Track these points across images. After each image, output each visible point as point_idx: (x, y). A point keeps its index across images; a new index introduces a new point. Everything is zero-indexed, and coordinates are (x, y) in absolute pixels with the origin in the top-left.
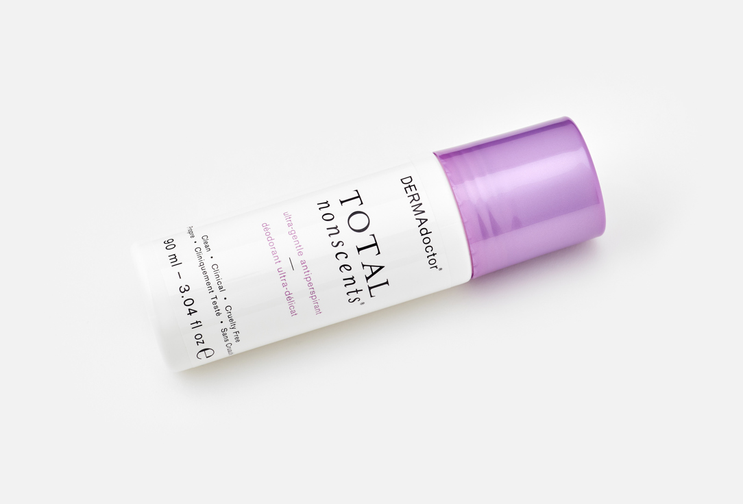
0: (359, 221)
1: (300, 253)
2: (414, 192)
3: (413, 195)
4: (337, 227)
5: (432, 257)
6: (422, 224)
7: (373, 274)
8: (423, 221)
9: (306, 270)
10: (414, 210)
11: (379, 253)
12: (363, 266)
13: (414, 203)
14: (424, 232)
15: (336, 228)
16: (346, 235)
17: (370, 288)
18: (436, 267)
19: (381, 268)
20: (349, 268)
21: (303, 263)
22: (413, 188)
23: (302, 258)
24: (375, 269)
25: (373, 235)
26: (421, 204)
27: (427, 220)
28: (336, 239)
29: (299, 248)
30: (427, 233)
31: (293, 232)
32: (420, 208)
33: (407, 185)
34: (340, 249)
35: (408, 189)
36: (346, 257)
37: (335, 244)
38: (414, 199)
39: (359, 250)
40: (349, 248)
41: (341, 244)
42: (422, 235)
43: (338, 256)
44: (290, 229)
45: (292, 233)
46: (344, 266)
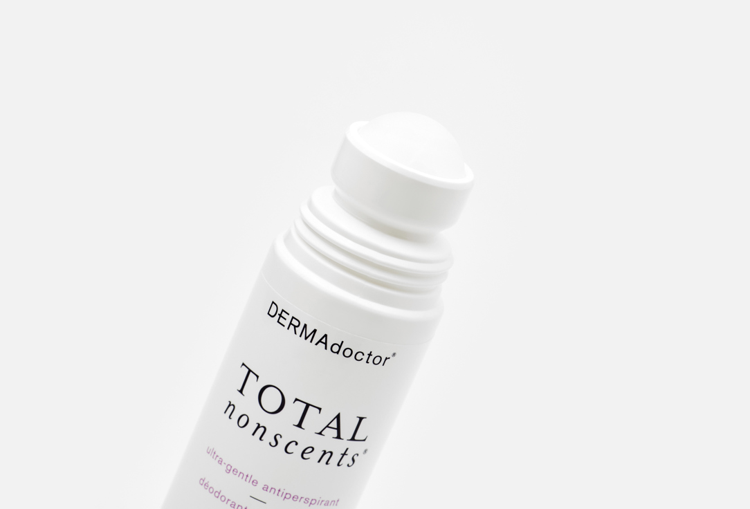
0: (271, 398)
1: (255, 483)
2: (289, 318)
3: (291, 324)
4: (259, 424)
5: (371, 358)
6: (326, 344)
7: (338, 429)
8: (324, 340)
9: (277, 492)
10: (306, 338)
11: (320, 409)
12: (320, 433)
13: (299, 330)
14: (336, 348)
15: (259, 427)
16: (274, 424)
17: (353, 439)
18: (386, 359)
19: (338, 417)
20: (310, 450)
21: (266, 488)
22: (284, 314)
23: (260, 485)
24: (334, 424)
25: (296, 400)
26: (305, 326)
27: (326, 336)
28: (269, 437)
29: (248, 479)
30: (340, 347)
31: (229, 468)
32: (309, 331)
33: (277, 316)
34: (282, 443)
35: (282, 320)
36: (297, 444)
37: (274, 443)
38: (295, 327)
39: (299, 425)
40: (290, 433)
41: (278, 437)
42: (338, 353)
43: (288, 450)
44: (224, 467)
45: (230, 470)
46: (303, 452)
